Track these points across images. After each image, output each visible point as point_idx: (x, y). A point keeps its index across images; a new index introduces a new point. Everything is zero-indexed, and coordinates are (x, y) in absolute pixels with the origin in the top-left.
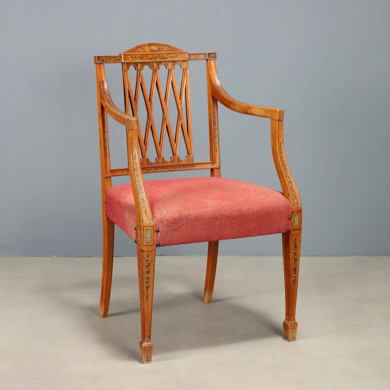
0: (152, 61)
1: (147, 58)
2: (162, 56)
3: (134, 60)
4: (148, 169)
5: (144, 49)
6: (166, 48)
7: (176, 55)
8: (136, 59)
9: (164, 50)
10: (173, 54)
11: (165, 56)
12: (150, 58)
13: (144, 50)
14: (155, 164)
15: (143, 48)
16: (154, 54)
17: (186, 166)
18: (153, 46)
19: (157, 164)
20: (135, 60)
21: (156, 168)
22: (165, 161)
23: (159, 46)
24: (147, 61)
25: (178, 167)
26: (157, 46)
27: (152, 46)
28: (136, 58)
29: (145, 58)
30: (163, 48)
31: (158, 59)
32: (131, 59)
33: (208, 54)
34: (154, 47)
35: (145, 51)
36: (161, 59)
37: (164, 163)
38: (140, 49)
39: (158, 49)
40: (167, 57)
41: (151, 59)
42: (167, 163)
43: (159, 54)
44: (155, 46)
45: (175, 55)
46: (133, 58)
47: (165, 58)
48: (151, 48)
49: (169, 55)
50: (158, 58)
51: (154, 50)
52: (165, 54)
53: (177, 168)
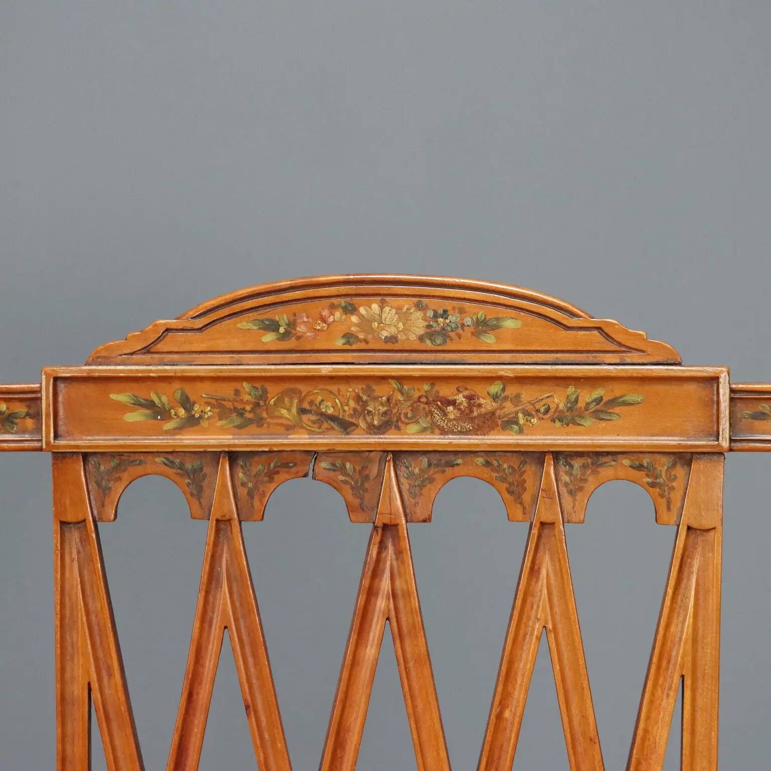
0: (359, 439)
1: (302, 411)
2: (460, 398)
3: (167, 433)
5: (292, 325)
6: (510, 324)
7: (599, 400)
8: (192, 422)
9: (489, 340)
10: (571, 390)
11: (488, 405)
12: (333, 418)
13: (286, 335)
15: (282, 316)
16: (383, 379)
18: (383, 305)
20: (179, 430)
23: (440, 305)
24: (303, 439)
26: (419, 307)
27: (375, 307)
28: (188, 410)
29: (287, 414)
30: (483, 326)
31: (413, 428)
32: (135, 417)
35: (291, 344)
36: (443, 432)
38: (245, 324)
39: (430, 334)
40: (509, 407)
41: (346, 426)
43: (433, 380)
44: (406, 304)
45: (587, 396)
46: (159, 412)
47: (488, 423)
48: (365, 323)
49: (528, 394)
50: (414, 420)
51: (392, 339)
52: (495, 388)
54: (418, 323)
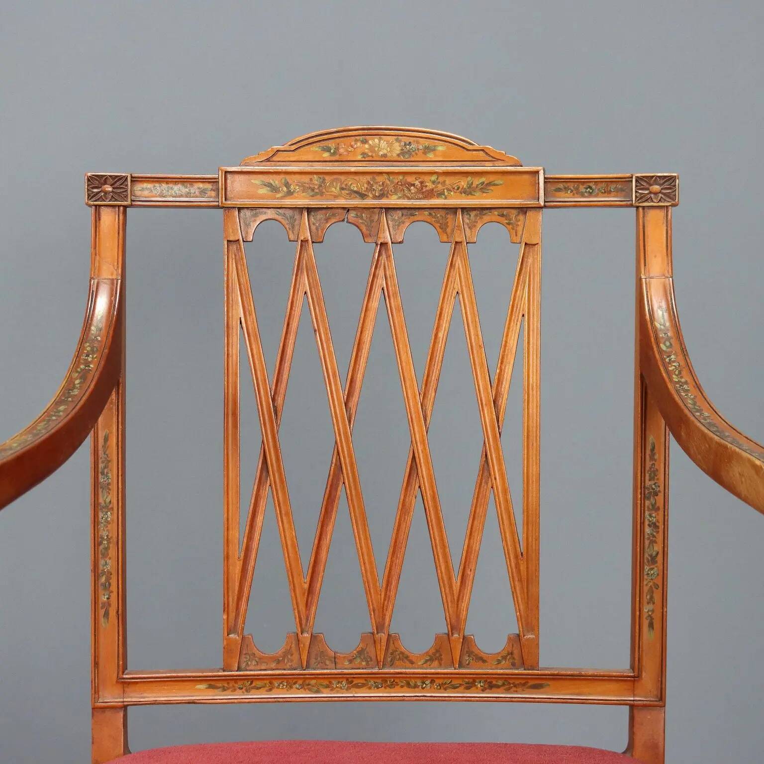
0: (370, 202)
1: (342, 189)
2: (417, 183)
3: (278, 198)
4: (313, 682)
5: (337, 149)
6: (441, 148)
7: (483, 183)
8: (290, 193)
9: (431, 156)
10: (469, 178)
11: (430, 186)
12: (356, 192)
13: (334, 154)
14: (351, 661)
15: (332, 145)
16: (382, 174)
17: (500, 683)
18: (380, 140)
19: (364, 663)
20: (283, 197)
21: (356, 681)
22: (402, 653)
23: (408, 140)
24: (342, 202)
25: (460, 682)
26: (397, 140)
27: (377, 141)
28: (288, 188)
29: (335, 190)
30: (427, 150)
31: (395, 197)
32: (263, 191)
33: (638, 179)
34: (383, 144)
35: (337, 158)
36: (409, 198)
37: (397, 663)
38: (315, 148)
39: (403, 153)
40: (440, 187)
41: (363, 196)
42: (412, 662)
43: (405, 174)
44: (391, 139)
45: (477, 181)
46: (274, 189)
47: (430, 194)
48: (372, 148)
49: (449, 180)
50: (395, 193)
51: (385, 155)
52: (434, 178)
53: (455, 688)
54: (397, 148)
